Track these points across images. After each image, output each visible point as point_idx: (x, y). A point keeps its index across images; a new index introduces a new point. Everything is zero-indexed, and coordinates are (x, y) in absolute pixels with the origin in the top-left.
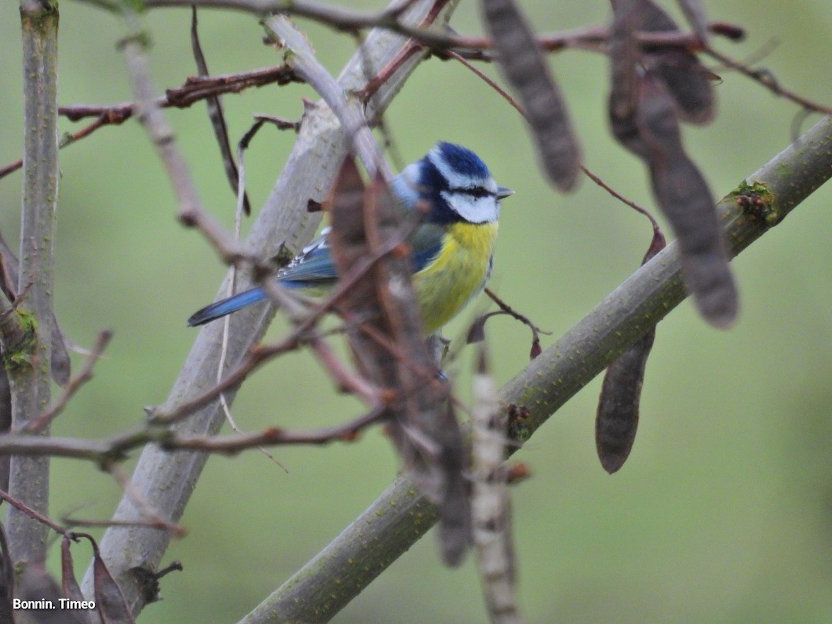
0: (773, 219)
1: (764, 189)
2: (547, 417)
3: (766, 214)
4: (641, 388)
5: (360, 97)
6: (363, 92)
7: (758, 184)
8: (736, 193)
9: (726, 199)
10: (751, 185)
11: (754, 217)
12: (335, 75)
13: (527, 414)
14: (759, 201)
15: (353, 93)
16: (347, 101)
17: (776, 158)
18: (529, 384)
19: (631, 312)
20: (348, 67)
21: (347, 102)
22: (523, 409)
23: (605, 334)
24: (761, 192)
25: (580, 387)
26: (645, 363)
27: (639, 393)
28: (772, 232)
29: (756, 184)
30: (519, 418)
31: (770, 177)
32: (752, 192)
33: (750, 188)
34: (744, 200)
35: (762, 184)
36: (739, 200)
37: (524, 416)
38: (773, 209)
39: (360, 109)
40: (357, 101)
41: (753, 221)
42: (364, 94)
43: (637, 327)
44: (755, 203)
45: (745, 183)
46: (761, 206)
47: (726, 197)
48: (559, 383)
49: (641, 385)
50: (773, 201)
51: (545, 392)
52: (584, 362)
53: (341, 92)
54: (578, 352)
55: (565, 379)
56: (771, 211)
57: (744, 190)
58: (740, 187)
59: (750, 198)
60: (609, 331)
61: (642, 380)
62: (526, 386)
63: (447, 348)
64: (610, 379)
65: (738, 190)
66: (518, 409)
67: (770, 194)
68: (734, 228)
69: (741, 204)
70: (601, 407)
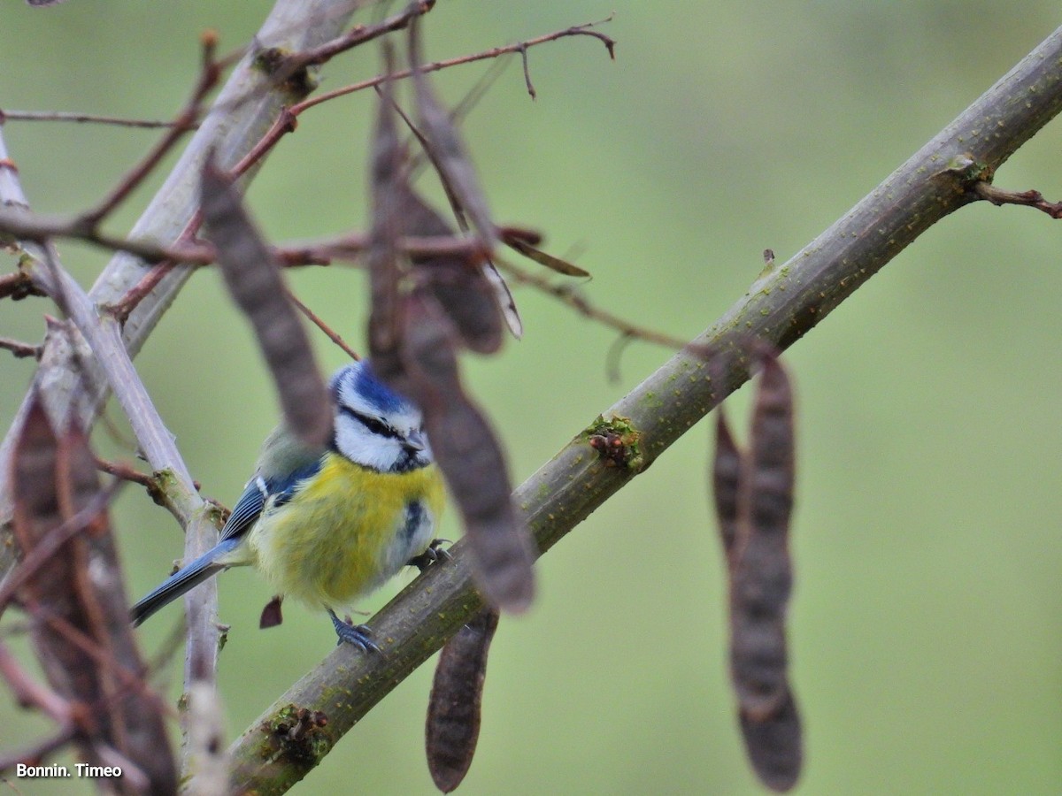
0: (639, 465)
1: (626, 425)
2: (352, 724)
3: (629, 458)
4: (483, 681)
5: (116, 314)
6: (120, 307)
7: (619, 420)
8: (590, 432)
9: (577, 441)
10: (609, 422)
11: (613, 463)
12: (86, 286)
13: (324, 721)
14: (618, 442)
15: (107, 309)
16: (98, 319)
17: (641, 385)
18: (328, 682)
19: (458, 587)
20: (103, 275)
21: (98, 323)
22: (319, 714)
23: (424, 617)
24: (622, 430)
25: (394, 685)
26: (487, 650)
27: (481, 688)
28: (637, 482)
29: (615, 420)
30: (315, 726)
31: (634, 411)
32: (610, 431)
33: (607, 425)
34: (599, 441)
35: (623, 420)
36: (592, 441)
37: (320, 724)
38: (637, 452)
39: (114, 328)
40: (111, 319)
41: (614, 467)
42: (120, 310)
43: (465, 606)
44: (613, 445)
45: (601, 418)
46: (622, 448)
47: (577, 438)
48: (368, 681)
49: (482, 678)
50: (637, 440)
51: (348, 692)
52: (397, 652)
53: (91, 308)
54: (390, 640)
55: (373, 675)
56: (635, 455)
57: (600, 427)
58: (595, 423)
59: (606, 439)
60: (429, 612)
61: (484, 672)
62: (323, 685)
63: (225, 637)
64: (444, 672)
65: (593, 428)
66: (313, 717)
67: (634, 432)
68: (589, 476)
69: (595, 446)
70: (432, 708)
